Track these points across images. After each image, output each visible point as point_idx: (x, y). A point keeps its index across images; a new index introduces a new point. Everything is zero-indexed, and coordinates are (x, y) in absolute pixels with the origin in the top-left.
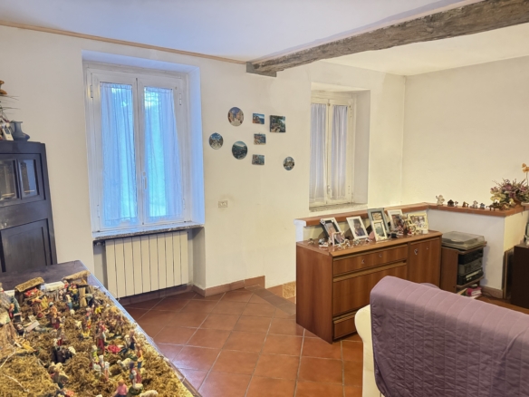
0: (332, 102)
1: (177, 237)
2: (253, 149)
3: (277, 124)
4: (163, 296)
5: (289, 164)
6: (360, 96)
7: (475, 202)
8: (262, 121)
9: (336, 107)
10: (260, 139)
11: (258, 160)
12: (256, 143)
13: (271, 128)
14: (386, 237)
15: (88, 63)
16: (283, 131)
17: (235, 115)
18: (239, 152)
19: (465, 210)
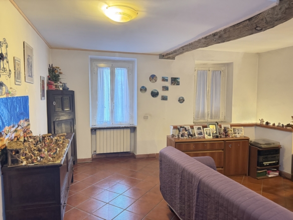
0: (211, 69)
1: (125, 130)
2: (162, 93)
3: (175, 81)
4: (120, 155)
5: (181, 100)
6: (229, 65)
7: (279, 123)
8: (167, 80)
9: (214, 72)
10: (166, 88)
11: (164, 98)
12: (163, 90)
13: (172, 83)
14: (211, 137)
15: (92, 60)
16: (179, 84)
17: (153, 78)
18: (154, 94)
19: (273, 127)
